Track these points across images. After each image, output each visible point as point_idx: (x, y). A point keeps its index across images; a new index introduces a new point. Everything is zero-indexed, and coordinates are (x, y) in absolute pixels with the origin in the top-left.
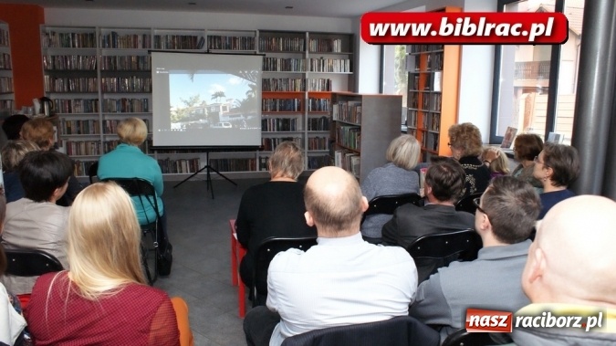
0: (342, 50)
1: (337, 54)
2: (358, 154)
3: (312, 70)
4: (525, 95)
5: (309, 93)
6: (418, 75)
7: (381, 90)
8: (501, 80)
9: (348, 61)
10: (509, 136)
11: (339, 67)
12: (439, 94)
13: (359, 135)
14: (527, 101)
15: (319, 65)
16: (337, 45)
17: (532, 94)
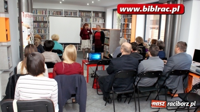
0: (102, 16)
1: (101, 17)
2: (108, 45)
3: (93, 22)
4: (151, 30)
5: (92, 29)
6: (125, 24)
7: (112, 28)
8: (147, 26)
9: (103, 19)
10: (149, 40)
11: (101, 21)
12: (131, 29)
13: (109, 40)
14: (152, 32)
15: (95, 20)
16: (100, 15)
17: (153, 30)
